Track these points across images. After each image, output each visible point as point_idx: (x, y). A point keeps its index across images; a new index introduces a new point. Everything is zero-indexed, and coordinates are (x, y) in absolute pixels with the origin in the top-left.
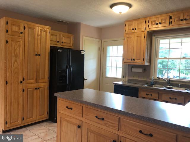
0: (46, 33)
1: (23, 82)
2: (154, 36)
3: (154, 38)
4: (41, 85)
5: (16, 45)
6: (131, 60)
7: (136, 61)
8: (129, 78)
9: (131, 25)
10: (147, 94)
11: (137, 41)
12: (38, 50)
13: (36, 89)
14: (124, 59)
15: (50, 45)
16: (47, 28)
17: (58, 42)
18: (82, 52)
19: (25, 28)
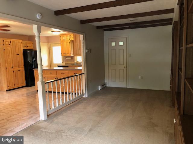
0: (20, 43)
1: (13, 67)
5: (8, 50)
6: (65, 54)
9: (63, 37)
11: (66, 45)
13: (19, 71)
14: (62, 54)
15: (23, 49)
17: (25, 46)
19: (10, 42)
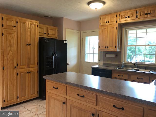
0: (35, 26)
1: (17, 67)
2: (124, 27)
3: (124, 29)
4: (32, 69)
5: (11, 36)
6: (106, 47)
7: (109, 48)
8: (104, 63)
9: (105, 18)
10: (118, 75)
11: (110, 32)
12: (29, 41)
14: (99, 47)
16: (36, 23)
17: (45, 34)
18: (65, 41)
19: (17, 22)
